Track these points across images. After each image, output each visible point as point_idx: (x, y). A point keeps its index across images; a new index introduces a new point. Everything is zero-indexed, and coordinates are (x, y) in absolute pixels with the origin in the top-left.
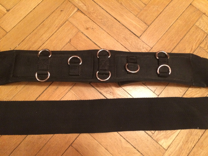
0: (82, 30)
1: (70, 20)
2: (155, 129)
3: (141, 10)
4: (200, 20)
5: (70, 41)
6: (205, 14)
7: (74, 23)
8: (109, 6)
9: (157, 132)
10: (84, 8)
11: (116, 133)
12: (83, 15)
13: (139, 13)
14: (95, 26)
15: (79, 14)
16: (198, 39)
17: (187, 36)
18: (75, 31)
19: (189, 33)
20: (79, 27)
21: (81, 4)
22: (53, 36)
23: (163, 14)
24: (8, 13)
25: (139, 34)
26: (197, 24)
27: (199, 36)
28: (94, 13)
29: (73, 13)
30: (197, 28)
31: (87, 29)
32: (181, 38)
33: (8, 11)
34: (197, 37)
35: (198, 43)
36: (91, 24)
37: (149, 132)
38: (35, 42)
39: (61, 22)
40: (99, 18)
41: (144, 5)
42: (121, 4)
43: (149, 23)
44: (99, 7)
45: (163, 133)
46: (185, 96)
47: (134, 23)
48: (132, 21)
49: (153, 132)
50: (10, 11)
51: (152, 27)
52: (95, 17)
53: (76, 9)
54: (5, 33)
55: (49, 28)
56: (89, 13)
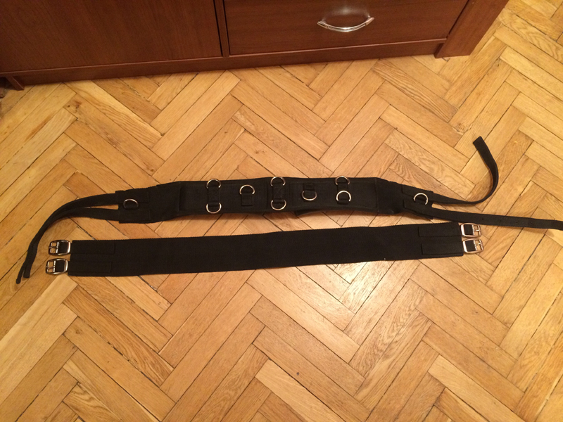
0: (251, 154)
1: (236, 142)
2: (338, 263)
3: (320, 128)
4: (391, 136)
5: (238, 168)
6: (396, 129)
7: (241, 146)
8: (282, 125)
9: (340, 265)
10: (252, 128)
11: (294, 268)
12: (251, 136)
13: (317, 131)
14: (266, 149)
15: (247, 135)
16: (387, 159)
17: (375, 157)
18: (242, 156)
19: (377, 153)
20: (247, 151)
21: (248, 124)
22: (218, 162)
23: (346, 131)
24: (163, 137)
25: (318, 157)
26: (387, 142)
27: (389, 156)
28: (265, 133)
29: (239, 135)
30: (387, 146)
31: (257, 153)
32: (368, 159)
33: (163, 135)
34: (386, 157)
35: (388, 165)
36: (260, 147)
37: (331, 266)
38: (198, 171)
39: (227, 146)
40: (271, 139)
41: (323, 122)
42: (296, 121)
43: (329, 144)
44: (269, 126)
45: (347, 266)
46: (371, 226)
47: (312, 143)
48: (310, 141)
49: (335, 265)
50: (165, 135)
51: (333, 147)
52: (265, 138)
53: (243, 130)
54: (162, 161)
55: (212, 154)
56: (258, 134)
